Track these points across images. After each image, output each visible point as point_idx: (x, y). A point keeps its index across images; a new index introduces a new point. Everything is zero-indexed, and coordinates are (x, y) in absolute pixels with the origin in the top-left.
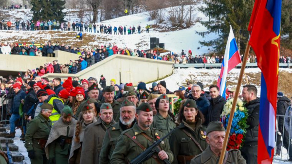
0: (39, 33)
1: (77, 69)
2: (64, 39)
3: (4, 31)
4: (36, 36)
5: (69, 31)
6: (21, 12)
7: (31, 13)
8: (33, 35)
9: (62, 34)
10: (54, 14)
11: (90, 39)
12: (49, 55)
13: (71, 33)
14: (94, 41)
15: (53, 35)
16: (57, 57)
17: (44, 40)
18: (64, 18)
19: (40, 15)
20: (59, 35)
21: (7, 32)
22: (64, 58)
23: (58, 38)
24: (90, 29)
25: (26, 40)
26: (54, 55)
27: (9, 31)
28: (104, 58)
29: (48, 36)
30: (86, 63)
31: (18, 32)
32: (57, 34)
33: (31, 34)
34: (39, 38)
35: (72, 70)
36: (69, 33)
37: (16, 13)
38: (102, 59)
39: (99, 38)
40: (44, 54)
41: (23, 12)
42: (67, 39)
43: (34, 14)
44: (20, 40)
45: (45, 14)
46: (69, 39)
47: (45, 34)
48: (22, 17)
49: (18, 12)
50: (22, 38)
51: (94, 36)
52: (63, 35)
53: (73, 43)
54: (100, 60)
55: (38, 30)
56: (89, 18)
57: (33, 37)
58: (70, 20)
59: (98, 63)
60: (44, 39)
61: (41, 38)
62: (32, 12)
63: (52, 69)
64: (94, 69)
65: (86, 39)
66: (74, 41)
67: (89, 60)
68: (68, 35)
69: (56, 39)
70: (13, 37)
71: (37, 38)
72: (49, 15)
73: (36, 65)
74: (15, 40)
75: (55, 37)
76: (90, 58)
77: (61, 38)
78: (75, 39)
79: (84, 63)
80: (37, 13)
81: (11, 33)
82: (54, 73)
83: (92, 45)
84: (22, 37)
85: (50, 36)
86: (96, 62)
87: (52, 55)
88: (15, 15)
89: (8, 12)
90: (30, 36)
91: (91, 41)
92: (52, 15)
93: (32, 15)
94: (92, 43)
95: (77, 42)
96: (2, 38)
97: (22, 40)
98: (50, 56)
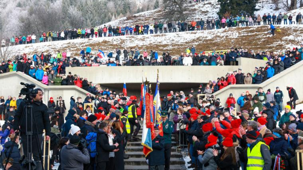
0: (225, 31)
1: (262, 78)
2: (253, 35)
3: (188, 32)
4: (222, 35)
5: (259, 26)
6: (208, 4)
7: (218, 4)
8: (219, 34)
9: (250, 29)
10: (244, 2)
11: (284, 33)
12: (232, 63)
13: (261, 27)
14: (289, 35)
15: (240, 32)
16: (240, 65)
17: (231, 39)
18: (255, 6)
19: (228, 6)
20: (248, 32)
21: (192, 33)
22: (248, 66)
23: (246, 35)
24: (285, 20)
25: (210, 40)
26: (237, 64)
27: (193, 31)
28: (296, 63)
29: (234, 34)
30: (273, 70)
31: (203, 32)
32: (245, 30)
33: (216, 33)
34: (224, 37)
35: (257, 80)
36: (258, 27)
37: (202, 6)
38: (293, 65)
39: (295, 31)
40: (227, 63)
41: (210, 3)
42: (256, 35)
43: (221, 5)
44: (205, 41)
45: (233, 4)
46: (259, 35)
47: (232, 31)
48: (208, 9)
49: (205, 4)
50: (207, 39)
51: (289, 29)
52: (252, 31)
53: (263, 40)
54: (291, 66)
55: (224, 27)
56: (286, 4)
57: (219, 36)
58: (263, 7)
59: (288, 70)
60: (230, 37)
61: (227, 36)
62: (220, 3)
63: (234, 80)
64: (282, 76)
65: (279, 33)
66: (264, 37)
67: (277, 66)
68: (258, 30)
69: (244, 36)
70: (198, 38)
71: (223, 37)
72: (238, 5)
73: (218, 75)
74: (200, 42)
75: (242, 35)
76: (278, 64)
77: (250, 34)
78: (266, 34)
79: (271, 71)
80: (225, 3)
81: (195, 33)
82: (236, 84)
83: (286, 41)
84: (206, 37)
85: (237, 34)
86: (285, 68)
87: (235, 63)
88: (201, 9)
89: (194, 6)
90: (215, 35)
91: (286, 35)
92: (242, 5)
93: (219, 6)
94: (287, 37)
95: (269, 37)
96: (187, 41)
97: (207, 41)
98: (233, 65)
